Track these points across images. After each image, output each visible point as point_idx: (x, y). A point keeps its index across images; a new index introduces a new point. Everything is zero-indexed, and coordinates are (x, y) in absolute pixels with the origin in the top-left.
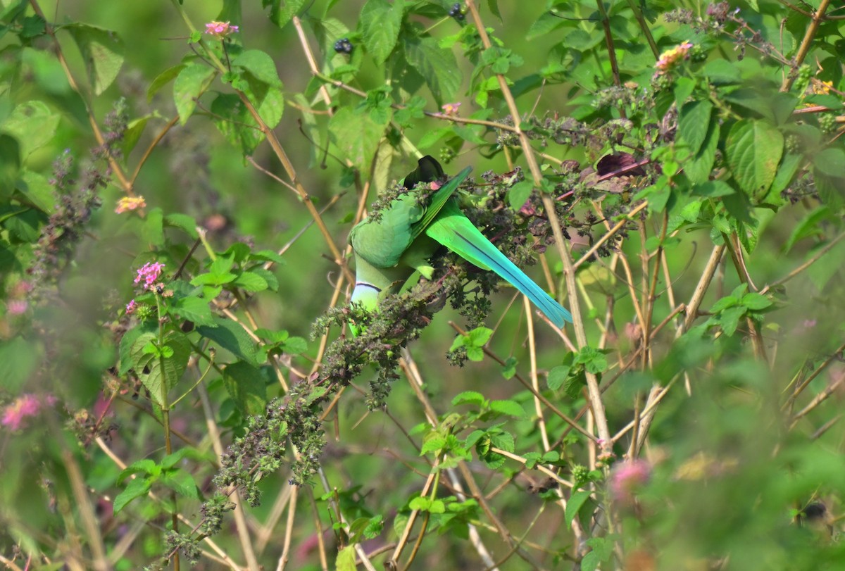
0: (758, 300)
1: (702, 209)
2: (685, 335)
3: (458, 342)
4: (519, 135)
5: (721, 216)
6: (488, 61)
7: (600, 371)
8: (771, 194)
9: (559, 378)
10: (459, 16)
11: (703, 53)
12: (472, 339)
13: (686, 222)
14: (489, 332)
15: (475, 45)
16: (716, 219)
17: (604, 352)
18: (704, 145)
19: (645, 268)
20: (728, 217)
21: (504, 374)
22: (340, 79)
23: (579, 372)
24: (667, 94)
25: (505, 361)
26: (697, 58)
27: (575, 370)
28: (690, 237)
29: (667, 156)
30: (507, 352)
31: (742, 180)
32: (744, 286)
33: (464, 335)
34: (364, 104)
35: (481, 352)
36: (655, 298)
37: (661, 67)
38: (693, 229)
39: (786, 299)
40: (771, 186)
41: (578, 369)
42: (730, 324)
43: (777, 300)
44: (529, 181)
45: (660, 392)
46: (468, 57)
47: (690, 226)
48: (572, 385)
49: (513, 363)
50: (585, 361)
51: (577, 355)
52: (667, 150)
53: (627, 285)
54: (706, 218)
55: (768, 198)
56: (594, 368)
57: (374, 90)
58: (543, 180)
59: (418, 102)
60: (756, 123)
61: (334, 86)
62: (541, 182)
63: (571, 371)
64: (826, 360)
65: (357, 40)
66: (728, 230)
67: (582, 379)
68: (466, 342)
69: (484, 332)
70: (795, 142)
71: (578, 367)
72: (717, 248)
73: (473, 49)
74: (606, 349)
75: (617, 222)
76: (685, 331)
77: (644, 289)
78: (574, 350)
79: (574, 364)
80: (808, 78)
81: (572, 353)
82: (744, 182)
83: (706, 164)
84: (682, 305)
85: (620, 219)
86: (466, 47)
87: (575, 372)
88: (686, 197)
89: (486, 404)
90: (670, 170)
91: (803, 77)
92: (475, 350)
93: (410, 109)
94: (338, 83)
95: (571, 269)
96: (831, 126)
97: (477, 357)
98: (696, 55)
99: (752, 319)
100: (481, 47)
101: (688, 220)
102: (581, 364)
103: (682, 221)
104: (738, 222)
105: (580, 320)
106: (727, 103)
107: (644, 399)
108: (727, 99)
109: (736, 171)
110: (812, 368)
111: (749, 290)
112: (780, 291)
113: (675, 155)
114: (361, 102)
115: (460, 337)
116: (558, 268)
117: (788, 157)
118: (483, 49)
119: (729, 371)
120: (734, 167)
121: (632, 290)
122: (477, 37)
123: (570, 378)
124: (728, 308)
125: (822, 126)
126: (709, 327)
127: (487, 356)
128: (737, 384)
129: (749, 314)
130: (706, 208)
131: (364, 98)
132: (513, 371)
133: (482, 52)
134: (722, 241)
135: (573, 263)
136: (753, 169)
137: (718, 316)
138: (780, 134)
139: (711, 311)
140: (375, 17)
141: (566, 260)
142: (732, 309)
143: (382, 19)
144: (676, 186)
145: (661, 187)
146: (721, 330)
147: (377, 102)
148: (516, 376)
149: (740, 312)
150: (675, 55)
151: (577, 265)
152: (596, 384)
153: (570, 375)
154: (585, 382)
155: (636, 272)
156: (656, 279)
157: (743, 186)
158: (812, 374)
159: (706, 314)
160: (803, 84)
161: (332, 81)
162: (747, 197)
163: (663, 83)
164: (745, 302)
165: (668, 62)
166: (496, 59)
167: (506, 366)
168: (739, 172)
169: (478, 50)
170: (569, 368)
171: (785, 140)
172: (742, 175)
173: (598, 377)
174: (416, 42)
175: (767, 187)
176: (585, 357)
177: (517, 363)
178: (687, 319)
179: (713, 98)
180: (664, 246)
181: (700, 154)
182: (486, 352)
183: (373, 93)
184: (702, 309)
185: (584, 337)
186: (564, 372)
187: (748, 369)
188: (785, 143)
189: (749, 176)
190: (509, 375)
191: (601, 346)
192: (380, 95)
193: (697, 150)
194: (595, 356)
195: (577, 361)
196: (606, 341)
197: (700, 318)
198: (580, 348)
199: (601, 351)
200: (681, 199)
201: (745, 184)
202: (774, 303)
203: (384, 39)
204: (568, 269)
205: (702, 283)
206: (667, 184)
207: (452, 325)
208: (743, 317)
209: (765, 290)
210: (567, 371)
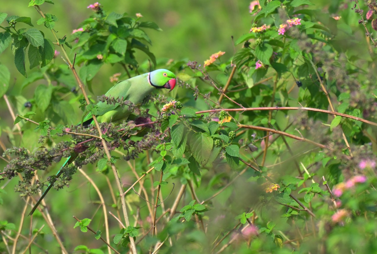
0: (200, 207)
1: (179, 170)
2: (170, 221)
3: (77, 224)
4: (101, 140)
5: (186, 173)
6: (89, 109)
7: (135, 236)
8: (208, 163)
9: (119, 239)
10: (75, 92)
11: (181, 105)
12: (83, 223)
13: (172, 175)
14: (90, 220)
15: (83, 103)
16: (184, 174)
17: (137, 228)
18: (181, 143)
19: (153, 194)
20: (189, 173)
21: (96, 237)
22: (28, 117)
23: (127, 237)
24: (166, 121)
25: (96, 232)
26: (179, 107)
27: (125, 236)
28: (172, 181)
29: (162, 148)
30: (97, 228)
31: (196, 157)
32: (194, 201)
33: (79, 222)
34: (38, 127)
35: (86, 228)
36: (157, 206)
37: (164, 110)
38: (175, 178)
39: (213, 206)
40: (208, 159)
41: (126, 235)
42: (189, 217)
43: (209, 207)
44: (106, 159)
45: (160, 244)
46: (81, 108)
47: (173, 177)
48: (124, 242)
49: (100, 233)
50: (129, 232)
51: (126, 230)
52: (163, 145)
53: (145, 201)
54: (180, 173)
55: (207, 164)
56: (133, 235)
57: (42, 122)
58: (111, 158)
59: (60, 127)
60: (202, 134)
61: (26, 120)
62: (111, 159)
63: (123, 236)
64: (229, 232)
65: (34, 102)
66: (189, 178)
67: (128, 240)
68: (80, 224)
69: (87, 220)
70: (218, 142)
71: (126, 234)
72: (183, 186)
73: (82, 105)
74: (138, 227)
75: (142, 176)
76: (170, 219)
77: (153, 202)
78: (125, 228)
79: (124, 233)
80: (224, 116)
81: (124, 228)
82: (197, 158)
83: (182, 150)
84: (169, 209)
85: (143, 174)
86: (79, 104)
87: (125, 237)
88: (170, 165)
89: (88, 250)
90: (163, 154)
91: (222, 115)
92: (84, 228)
93: (57, 129)
94: (27, 119)
95: (123, 194)
96: (233, 136)
97: (85, 231)
98: (178, 106)
99: (197, 214)
100: (86, 104)
101: (173, 174)
102: (127, 233)
103: (170, 174)
104: (194, 174)
105: (127, 215)
106: (190, 126)
107: (153, 247)
108: (190, 124)
109: (194, 153)
110: (223, 235)
111: (196, 202)
112: (211, 203)
113: (165, 148)
114: (37, 127)
115: (78, 222)
116: (118, 194)
117: (215, 148)
118: (87, 105)
119: (189, 236)
120: (193, 152)
121: (148, 203)
122: (84, 100)
123: (123, 239)
124: (187, 210)
125: (229, 136)
126: (180, 218)
127: (89, 230)
128: (193, 241)
129: (196, 213)
130: (180, 169)
131: (38, 125)
132: (100, 236)
133: (86, 106)
134: (186, 182)
135: (124, 192)
136: (201, 153)
137: (184, 213)
138: (212, 139)
139: (180, 211)
140: (41, 93)
141: (121, 191)
142: (190, 210)
143: (44, 93)
144: (166, 161)
145: (160, 161)
146: (185, 219)
147: (43, 127)
148: (100, 238)
149: (192, 212)
150: (170, 106)
151: (125, 193)
152: (134, 241)
153: (123, 238)
154: (129, 240)
155: (150, 195)
156: (158, 198)
157: (197, 160)
158: (223, 237)
159: (179, 212)
160: (222, 118)
161: (25, 118)
162: (198, 164)
163: (165, 117)
164: (194, 208)
165: (167, 108)
166: (92, 109)
167: (96, 234)
168: (195, 154)
169: (85, 105)
170: (123, 235)
171: (214, 141)
172: (197, 155)
173: (135, 238)
174: (57, 103)
175: (207, 160)
176: (129, 231)
177: (101, 233)
178: (171, 215)
179: (185, 124)
180: (161, 185)
181: (179, 146)
182: (88, 228)
183: (42, 123)
184: (177, 210)
185: (129, 222)
186: (120, 237)
187: (197, 235)
188: (214, 142)
189: (199, 156)
190: (98, 238)
191: (135, 226)
192: (44, 124)
193: (178, 145)
194: (133, 230)
195: (126, 232)
196: (137, 224)
197: (177, 214)
198: (127, 227)
199: (136, 228)
200: (168, 166)
201: (197, 159)
202: (206, 208)
203: (44, 101)
204: (122, 194)
205: (177, 200)
206: (162, 159)
207: (75, 218)
208: (194, 214)
209: (203, 203)
210: (122, 236)
